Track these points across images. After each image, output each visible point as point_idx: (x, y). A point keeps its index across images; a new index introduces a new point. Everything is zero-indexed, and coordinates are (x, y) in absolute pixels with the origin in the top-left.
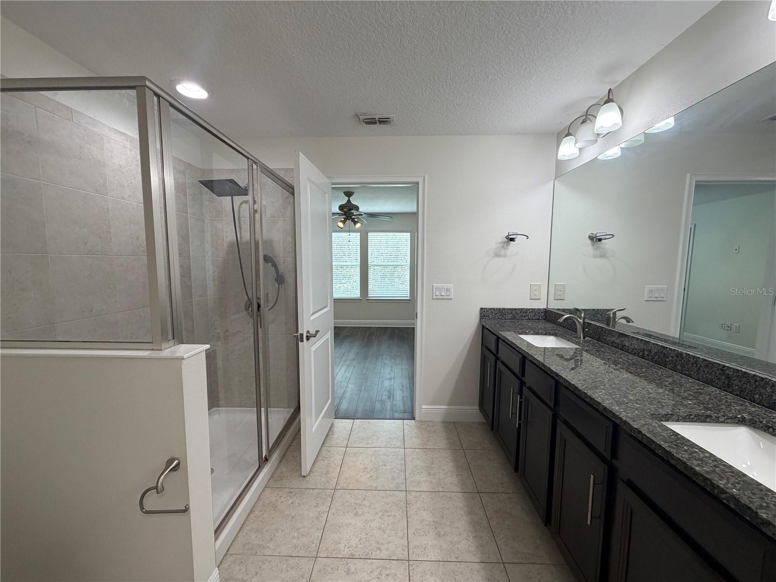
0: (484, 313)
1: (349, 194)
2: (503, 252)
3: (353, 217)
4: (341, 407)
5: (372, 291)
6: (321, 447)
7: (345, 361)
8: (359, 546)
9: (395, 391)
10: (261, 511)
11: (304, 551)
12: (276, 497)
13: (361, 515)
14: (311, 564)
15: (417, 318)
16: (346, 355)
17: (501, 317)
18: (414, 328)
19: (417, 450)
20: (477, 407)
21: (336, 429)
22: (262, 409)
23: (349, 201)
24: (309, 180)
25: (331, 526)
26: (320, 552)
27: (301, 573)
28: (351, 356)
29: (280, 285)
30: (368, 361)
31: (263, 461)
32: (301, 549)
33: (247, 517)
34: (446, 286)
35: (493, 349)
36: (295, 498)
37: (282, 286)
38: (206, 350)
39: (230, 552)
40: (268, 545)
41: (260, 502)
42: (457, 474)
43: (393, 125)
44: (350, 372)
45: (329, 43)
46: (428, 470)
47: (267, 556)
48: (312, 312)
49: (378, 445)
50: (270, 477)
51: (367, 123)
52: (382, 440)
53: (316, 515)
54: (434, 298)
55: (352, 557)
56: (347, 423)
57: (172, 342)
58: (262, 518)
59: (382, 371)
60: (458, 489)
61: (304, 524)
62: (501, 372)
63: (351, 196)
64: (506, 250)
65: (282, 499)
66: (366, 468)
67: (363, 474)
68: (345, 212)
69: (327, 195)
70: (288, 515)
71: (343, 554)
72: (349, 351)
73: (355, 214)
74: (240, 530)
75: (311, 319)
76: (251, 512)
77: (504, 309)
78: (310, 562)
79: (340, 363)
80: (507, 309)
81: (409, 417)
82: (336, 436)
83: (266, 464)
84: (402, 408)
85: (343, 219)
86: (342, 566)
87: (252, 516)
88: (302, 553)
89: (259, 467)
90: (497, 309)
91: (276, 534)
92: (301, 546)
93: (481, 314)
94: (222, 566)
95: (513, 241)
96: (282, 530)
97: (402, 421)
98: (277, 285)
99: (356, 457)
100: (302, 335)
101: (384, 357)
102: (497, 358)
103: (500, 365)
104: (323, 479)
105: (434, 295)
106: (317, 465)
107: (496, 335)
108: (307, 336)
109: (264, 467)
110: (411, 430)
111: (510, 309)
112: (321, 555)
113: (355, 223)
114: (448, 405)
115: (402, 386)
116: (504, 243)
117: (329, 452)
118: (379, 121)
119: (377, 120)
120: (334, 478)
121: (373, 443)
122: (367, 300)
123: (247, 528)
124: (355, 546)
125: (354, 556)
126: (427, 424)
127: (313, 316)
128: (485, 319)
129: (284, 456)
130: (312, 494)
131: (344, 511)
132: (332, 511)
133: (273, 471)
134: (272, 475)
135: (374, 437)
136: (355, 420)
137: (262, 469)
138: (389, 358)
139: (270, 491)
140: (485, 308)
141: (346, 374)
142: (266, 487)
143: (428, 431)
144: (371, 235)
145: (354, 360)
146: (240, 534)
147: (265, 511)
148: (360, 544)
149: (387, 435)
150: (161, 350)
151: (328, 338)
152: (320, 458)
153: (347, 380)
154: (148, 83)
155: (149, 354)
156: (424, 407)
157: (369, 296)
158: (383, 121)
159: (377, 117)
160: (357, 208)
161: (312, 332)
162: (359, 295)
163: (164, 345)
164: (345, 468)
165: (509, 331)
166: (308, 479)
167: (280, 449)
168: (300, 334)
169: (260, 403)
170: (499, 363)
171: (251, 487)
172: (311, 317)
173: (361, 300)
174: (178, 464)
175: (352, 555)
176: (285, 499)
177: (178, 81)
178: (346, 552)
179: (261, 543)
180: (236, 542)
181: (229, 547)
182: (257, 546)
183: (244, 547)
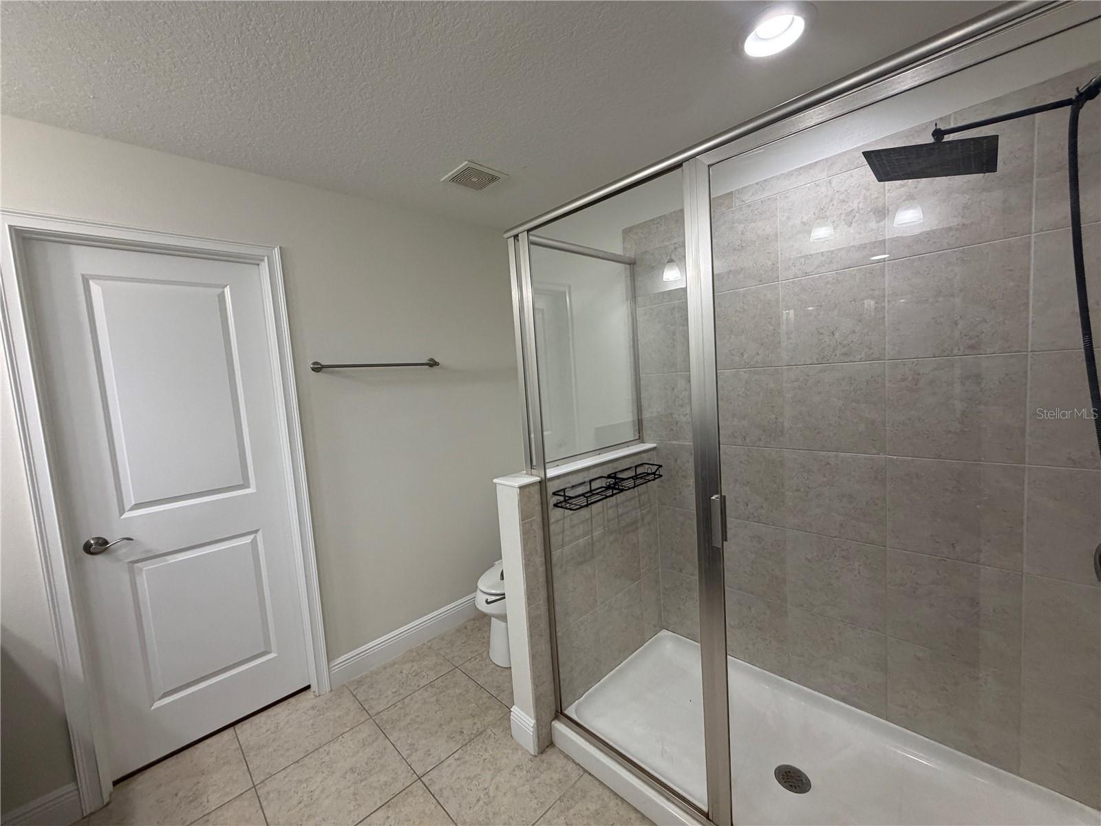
179: (572, 811)
180: (620, 803)
181: (593, 776)
182: (571, 805)
183: (581, 791)
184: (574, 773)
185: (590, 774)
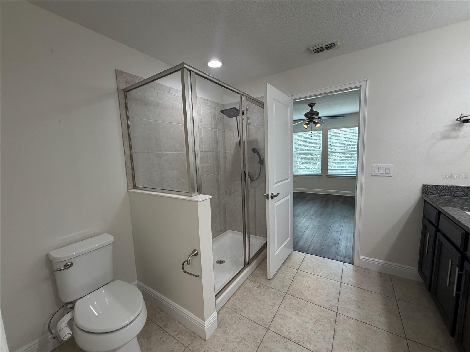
0: (426, 189)
1: (312, 105)
2: (453, 134)
3: (315, 120)
4: (299, 244)
5: (330, 170)
6: (282, 265)
7: (307, 215)
8: (296, 335)
9: (340, 241)
10: (243, 290)
11: (262, 322)
12: (252, 286)
13: (300, 316)
14: (264, 331)
15: (357, 190)
16: (308, 211)
17: (448, 194)
18: (355, 197)
19: (351, 287)
20: (417, 269)
21: (293, 257)
22: (246, 234)
23: (312, 110)
24: (274, 99)
25: (280, 314)
26: (271, 327)
27: (258, 334)
28: (312, 212)
29: (262, 166)
30: (323, 217)
31: (247, 264)
32: (260, 320)
33: (236, 291)
34: (385, 165)
35: (434, 221)
36: (261, 290)
37: (263, 166)
38: (210, 198)
39: (225, 306)
40: (244, 310)
41: (244, 286)
42: (386, 316)
43: (338, 48)
44: (309, 222)
45: (281, 6)
46: (358, 304)
47: (242, 316)
48: (275, 182)
49: (320, 274)
50: (251, 273)
51: (316, 52)
52: (324, 272)
53: (272, 304)
54: (373, 175)
55: (290, 339)
56: (302, 255)
57: (196, 193)
58: (243, 294)
59: (332, 225)
60: (385, 328)
61: (264, 307)
62: (441, 243)
63: (313, 106)
64: (458, 132)
65: (255, 288)
66: (309, 287)
67: (306, 290)
68: (309, 118)
69: (289, 108)
70: (256, 298)
71: (284, 335)
72: (310, 209)
73: (315, 118)
74: (232, 296)
75: (275, 186)
76: (238, 289)
77: (453, 187)
78: (264, 330)
79: (302, 216)
80: (457, 187)
81: (349, 261)
82: (292, 261)
83: (248, 266)
84: (344, 254)
85: (307, 123)
86: (283, 342)
87: (238, 291)
88: (261, 323)
89: (245, 266)
90: (443, 186)
91: (249, 306)
92: (260, 318)
93: (423, 190)
94: (221, 311)
95: (467, 122)
96: (252, 305)
97: (343, 263)
98: (260, 165)
99: (304, 278)
100: (268, 195)
101: (336, 216)
102: (438, 230)
103: (439, 236)
104: (280, 285)
105: (373, 172)
106: (277, 275)
107: (437, 210)
108: (271, 196)
109: (247, 267)
110: (349, 271)
111: (461, 187)
112: (271, 329)
113: (316, 124)
114: (385, 260)
115: (347, 239)
116: (456, 125)
117: (286, 269)
118: (326, 48)
119: (324, 47)
120: (287, 286)
121: (317, 272)
122: (327, 176)
123: (235, 297)
124: (293, 333)
125: (292, 339)
126: (363, 270)
127: (277, 184)
128: (428, 194)
129: (260, 264)
130: (272, 292)
131: (290, 308)
132: (282, 306)
133: (252, 271)
134: (252, 273)
135: (319, 269)
136: (307, 254)
137: (246, 268)
138: (339, 217)
139: (249, 281)
140: (429, 185)
141: (306, 223)
142: (247, 278)
143: (364, 276)
144: (331, 132)
145: (313, 215)
146: (231, 299)
147: (245, 292)
148: (297, 334)
149: (328, 269)
150: (191, 196)
151: (289, 198)
152: (280, 271)
153: (305, 228)
154: (184, 65)
155: (187, 198)
156: (361, 257)
157: (328, 173)
158: (329, 47)
159: (324, 46)
160: (317, 114)
161: (275, 194)
162: (321, 173)
163: (193, 194)
164: (294, 282)
165: (455, 207)
166: (271, 282)
167: (257, 260)
168: (267, 195)
169: (245, 231)
170: (439, 235)
171: (239, 275)
172: (275, 185)
173: (322, 176)
174: (197, 253)
175: (290, 338)
176: (256, 289)
177: (208, 60)
178: (286, 335)
179: (241, 308)
180: (229, 302)
181: (225, 303)
182: (238, 308)
183: (232, 306)
184: (225, 310)
185: (225, 304)
